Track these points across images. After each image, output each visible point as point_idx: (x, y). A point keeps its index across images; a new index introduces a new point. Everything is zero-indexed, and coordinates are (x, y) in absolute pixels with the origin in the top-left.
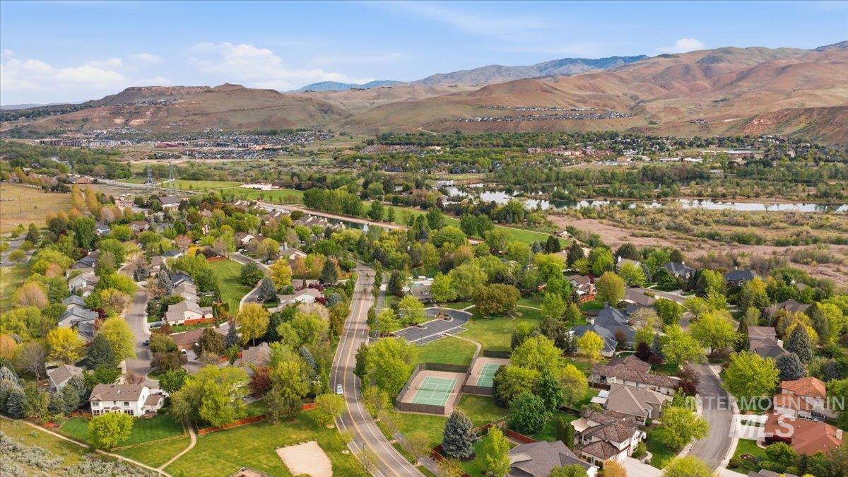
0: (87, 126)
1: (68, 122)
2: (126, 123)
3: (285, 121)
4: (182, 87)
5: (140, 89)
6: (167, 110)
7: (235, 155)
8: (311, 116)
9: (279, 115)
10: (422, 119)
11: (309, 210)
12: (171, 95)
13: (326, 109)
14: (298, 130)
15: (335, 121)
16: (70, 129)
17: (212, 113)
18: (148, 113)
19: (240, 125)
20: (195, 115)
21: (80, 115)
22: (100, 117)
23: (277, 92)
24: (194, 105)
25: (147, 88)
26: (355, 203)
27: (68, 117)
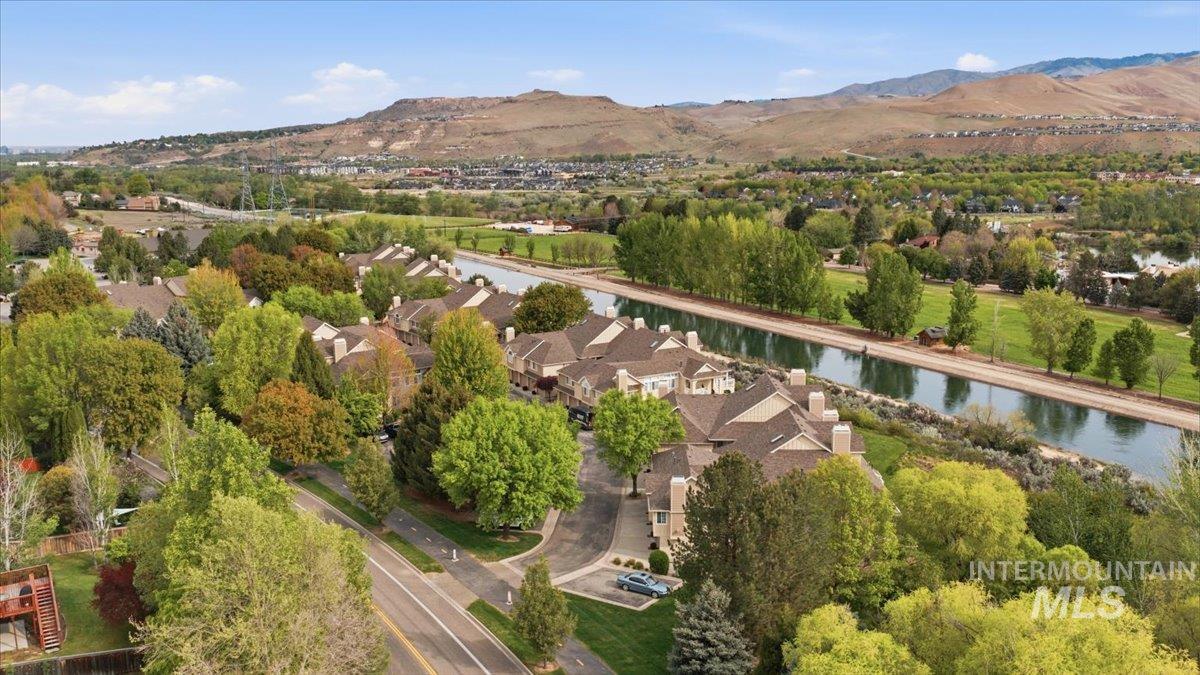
0: (330, 151)
1: (303, 145)
2: (385, 147)
3: (621, 143)
4: (474, 99)
5: (415, 102)
6: (445, 128)
7: (522, 184)
8: (661, 137)
9: (611, 133)
10: (847, 136)
11: (632, 284)
12: (458, 109)
13: (685, 128)
14: (638, 156)
15: (698, 144)
16: (305, 155)
17: (510, 132)
18: (417, 132)
19: (549, 150)
20: (485, 134)
21: (322, 134)
22: (349, 139)
23: (610, 101)
24: (485, 121)
25: (425, 100)
26: (797, 263)
27: (305, 138)
